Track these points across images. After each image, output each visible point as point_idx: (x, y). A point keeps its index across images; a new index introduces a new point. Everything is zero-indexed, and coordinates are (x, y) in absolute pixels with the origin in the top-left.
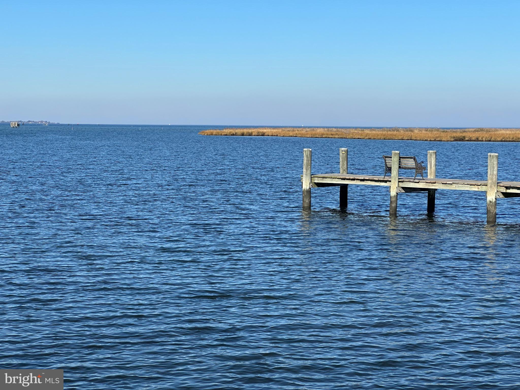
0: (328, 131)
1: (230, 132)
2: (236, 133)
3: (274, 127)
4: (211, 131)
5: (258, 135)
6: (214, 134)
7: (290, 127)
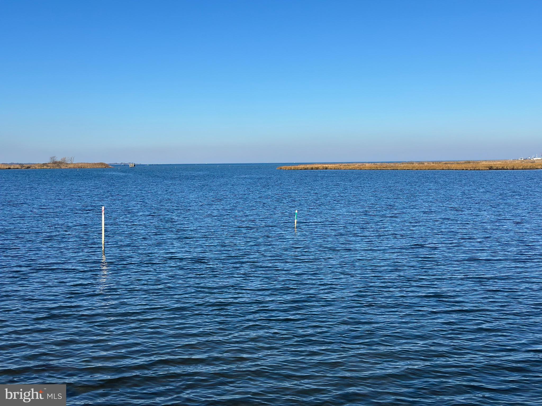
0: (374, 164)
1: (303, 168)
2: (307, 168)
3: (334, 163)
4: (290, 167)
5: (323, 169)
6: (292, 169)
7: (345, 163)
